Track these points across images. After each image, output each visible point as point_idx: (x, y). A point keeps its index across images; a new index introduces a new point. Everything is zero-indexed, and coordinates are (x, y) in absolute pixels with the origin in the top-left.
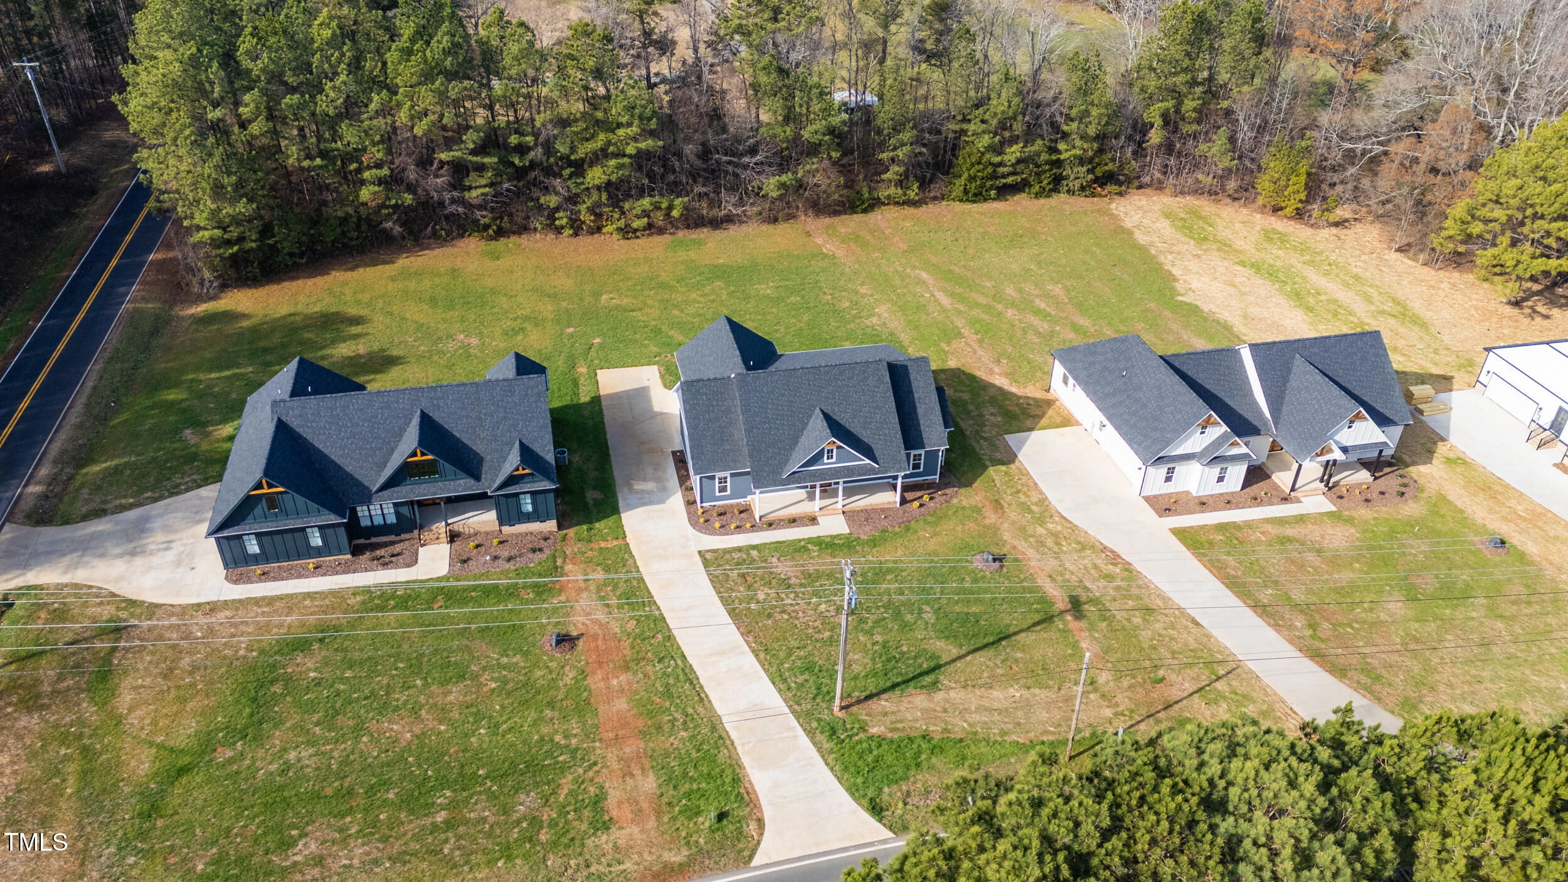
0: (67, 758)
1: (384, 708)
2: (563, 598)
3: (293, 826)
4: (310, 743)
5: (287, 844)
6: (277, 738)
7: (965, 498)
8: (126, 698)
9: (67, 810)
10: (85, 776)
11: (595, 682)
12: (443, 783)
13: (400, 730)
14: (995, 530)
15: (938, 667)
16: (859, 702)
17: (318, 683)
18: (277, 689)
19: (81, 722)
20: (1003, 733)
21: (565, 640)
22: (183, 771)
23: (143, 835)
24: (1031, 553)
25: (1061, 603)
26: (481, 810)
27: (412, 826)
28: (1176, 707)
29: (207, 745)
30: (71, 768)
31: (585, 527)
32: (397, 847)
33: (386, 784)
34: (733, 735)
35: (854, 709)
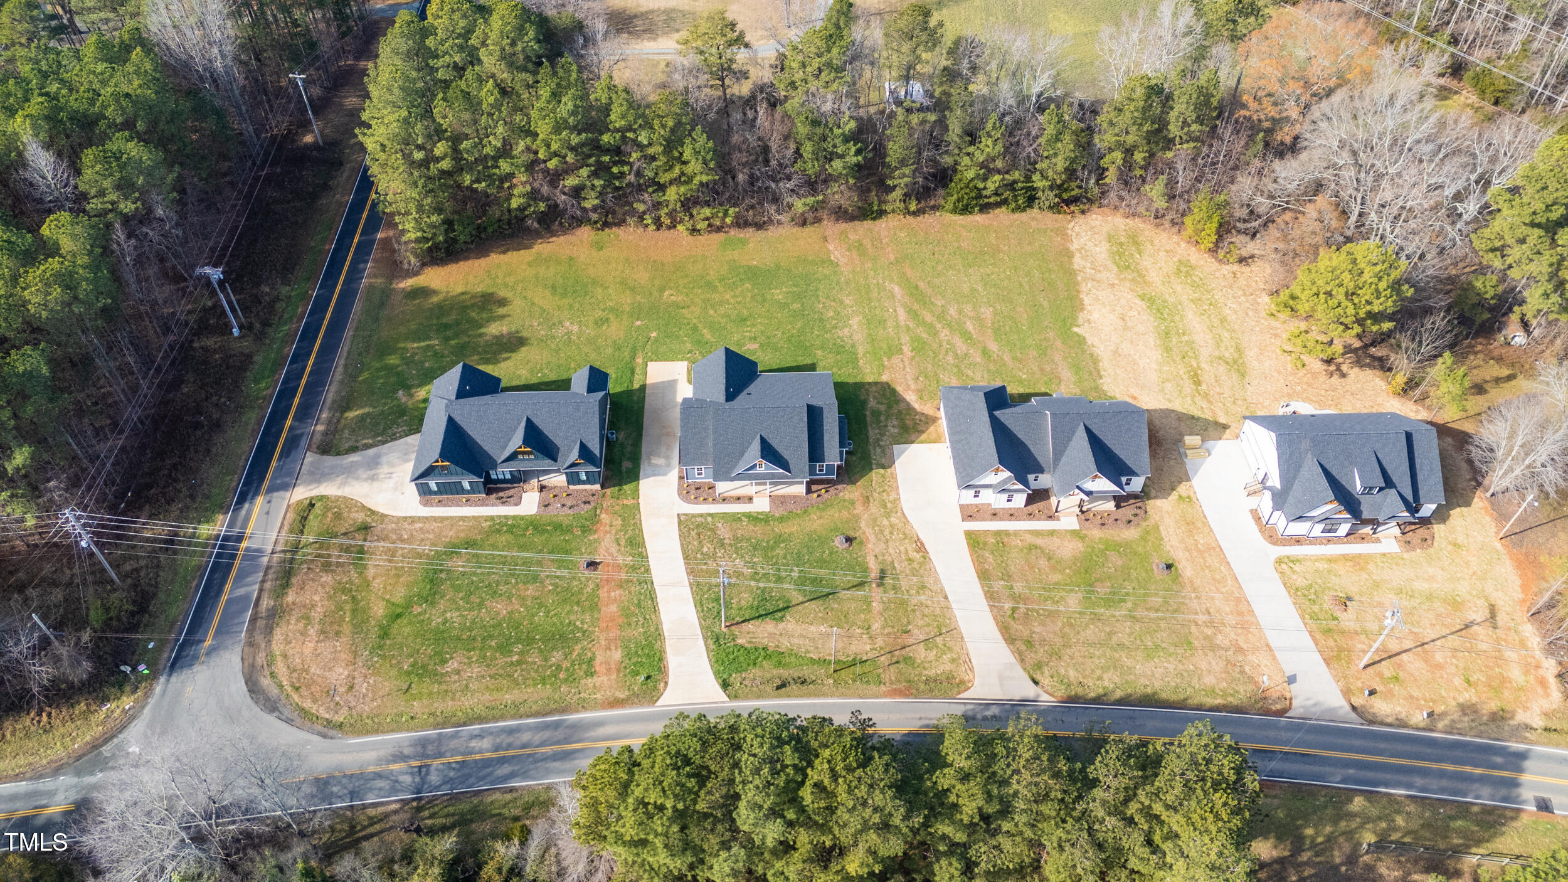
3: (447, 653)
4: (457, 609)
5: (444, 662)
6: (442, 604)
7: (849, 492)
12: (518, 640)
13: (501, 608)
14: (857, 518)
15: (788, 607)
16: (737, 623)
20: (808, 652)
21: (592, 564)
22: (398, 616)
23: (380, 647)
24: (872, 538)
25: (874, 573)
26: (534, 657)
28: (907, 649)
29: (409, 603)
31: (617, 488)
33: (492, 637)
35: (733, 628)
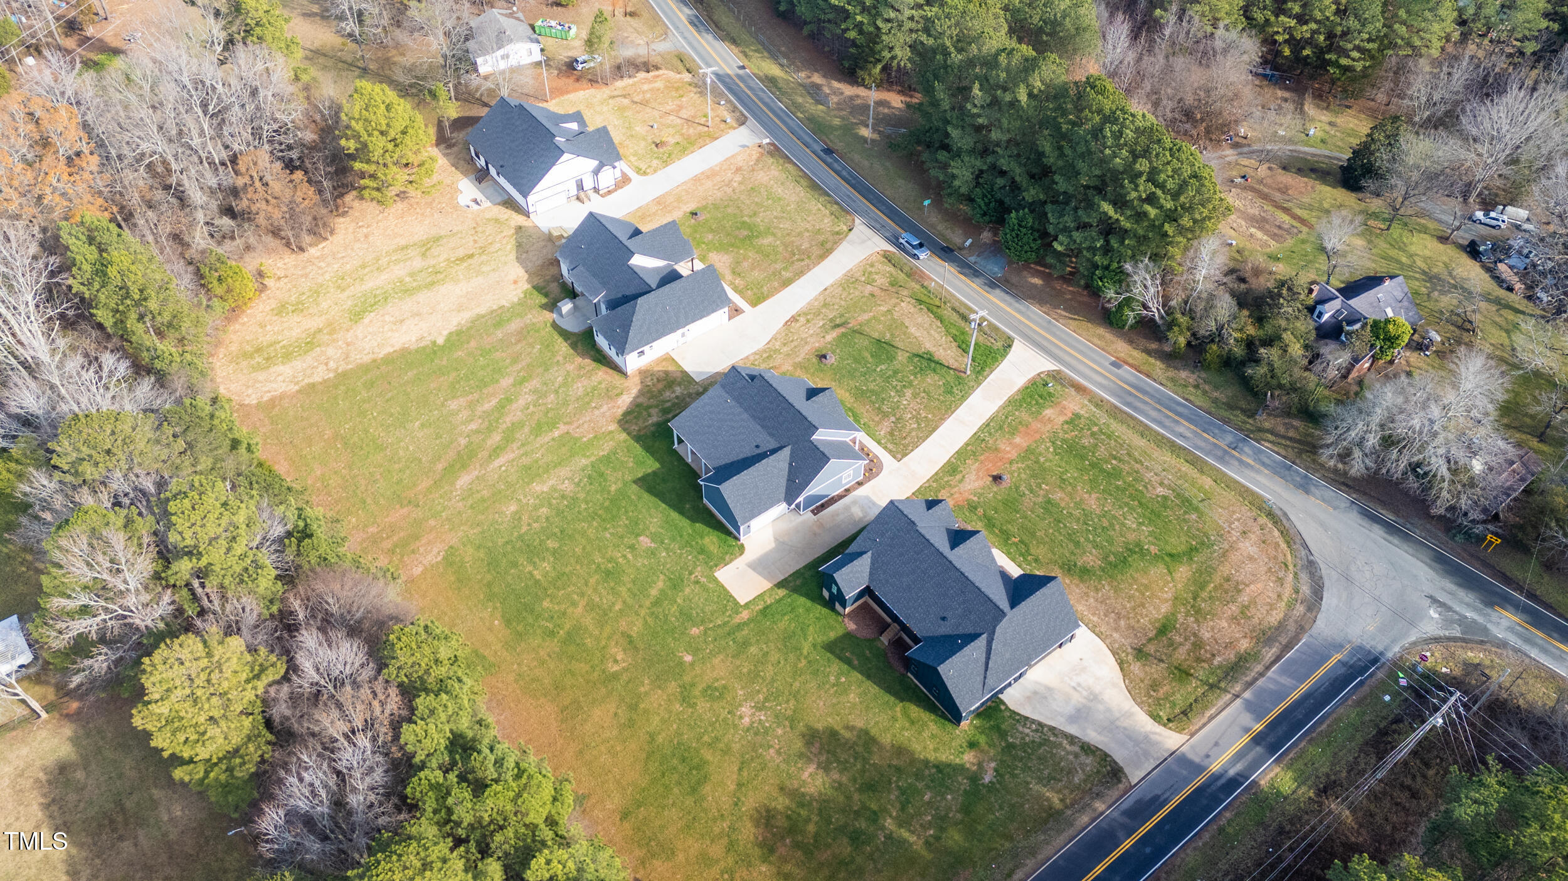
0: (1204, 600)
1: (1087, 515)
2: (971, 497)
3: (1158, 502)
4: (1123, 525)
5: (1165, 498)
6: (1132, 537)
8: (1165, 608)
9: (1217, 579)
10: (1202, 587)
11: (1014, 455)
12: (1102, 470)
13: (1092, 502)
17: (1096, 546)
18: (1112, 558)
19: (1187, 614)
21: (997, 478)
22: (1171, 555)
23: (1203, 543)
26: (1102, 452)
27: (1126, 468)
29: (1157, 558)
30: (1204, 595)
32: (1137, 466)
33: (1117, 488)
34: (1005, 398)
